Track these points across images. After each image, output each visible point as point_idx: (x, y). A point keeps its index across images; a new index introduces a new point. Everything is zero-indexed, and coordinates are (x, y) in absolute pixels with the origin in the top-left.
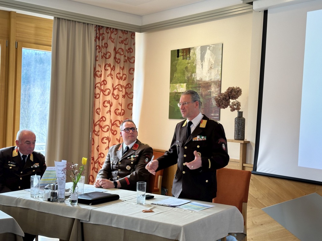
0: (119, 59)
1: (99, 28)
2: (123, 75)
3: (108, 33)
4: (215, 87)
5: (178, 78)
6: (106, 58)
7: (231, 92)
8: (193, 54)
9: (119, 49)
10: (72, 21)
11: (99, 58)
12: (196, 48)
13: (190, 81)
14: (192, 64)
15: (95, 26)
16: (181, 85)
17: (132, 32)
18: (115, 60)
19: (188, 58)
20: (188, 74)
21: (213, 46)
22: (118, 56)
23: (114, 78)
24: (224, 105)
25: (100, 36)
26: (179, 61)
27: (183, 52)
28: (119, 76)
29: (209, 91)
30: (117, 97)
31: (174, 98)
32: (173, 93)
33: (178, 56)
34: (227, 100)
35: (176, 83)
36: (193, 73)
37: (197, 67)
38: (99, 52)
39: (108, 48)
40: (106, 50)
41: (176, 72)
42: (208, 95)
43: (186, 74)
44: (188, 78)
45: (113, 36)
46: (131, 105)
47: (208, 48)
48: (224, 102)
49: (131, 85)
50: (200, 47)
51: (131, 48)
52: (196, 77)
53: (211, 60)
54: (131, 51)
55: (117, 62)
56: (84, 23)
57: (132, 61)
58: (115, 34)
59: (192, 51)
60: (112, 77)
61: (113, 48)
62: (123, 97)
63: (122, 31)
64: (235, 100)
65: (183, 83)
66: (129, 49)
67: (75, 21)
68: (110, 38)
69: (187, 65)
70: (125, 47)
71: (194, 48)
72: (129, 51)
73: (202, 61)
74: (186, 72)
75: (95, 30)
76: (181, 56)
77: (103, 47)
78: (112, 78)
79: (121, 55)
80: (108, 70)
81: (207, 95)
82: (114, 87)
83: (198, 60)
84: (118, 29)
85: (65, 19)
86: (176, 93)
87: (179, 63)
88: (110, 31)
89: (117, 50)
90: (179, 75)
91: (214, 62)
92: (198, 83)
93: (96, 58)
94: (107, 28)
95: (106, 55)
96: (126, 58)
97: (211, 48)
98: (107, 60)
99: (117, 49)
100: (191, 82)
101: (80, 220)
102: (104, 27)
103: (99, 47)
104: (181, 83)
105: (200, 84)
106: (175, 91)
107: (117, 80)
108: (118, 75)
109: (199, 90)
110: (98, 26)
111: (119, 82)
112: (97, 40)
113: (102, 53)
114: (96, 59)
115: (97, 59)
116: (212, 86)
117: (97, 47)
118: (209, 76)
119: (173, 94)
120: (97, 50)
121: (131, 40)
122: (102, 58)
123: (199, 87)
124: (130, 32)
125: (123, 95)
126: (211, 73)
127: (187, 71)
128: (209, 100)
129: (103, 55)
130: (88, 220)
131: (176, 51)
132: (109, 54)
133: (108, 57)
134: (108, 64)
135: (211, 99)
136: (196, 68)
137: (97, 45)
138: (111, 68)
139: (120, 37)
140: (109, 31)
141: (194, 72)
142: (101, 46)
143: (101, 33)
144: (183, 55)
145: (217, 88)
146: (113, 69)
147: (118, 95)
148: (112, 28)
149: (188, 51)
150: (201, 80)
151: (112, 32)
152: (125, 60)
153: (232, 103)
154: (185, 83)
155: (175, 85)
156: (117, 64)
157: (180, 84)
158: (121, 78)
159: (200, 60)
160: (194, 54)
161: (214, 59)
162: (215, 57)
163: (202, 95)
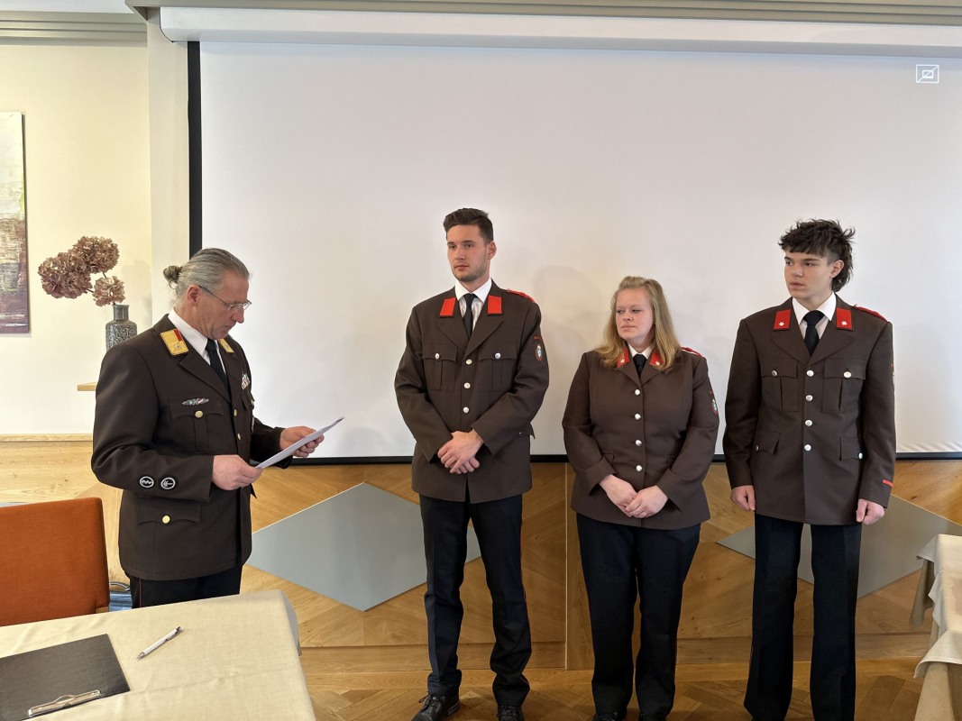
7: (92, 251)
24: (77, 287)
34: (83, 274)
64: (100, 275)
145: (12, 239)
153: (96, 282)
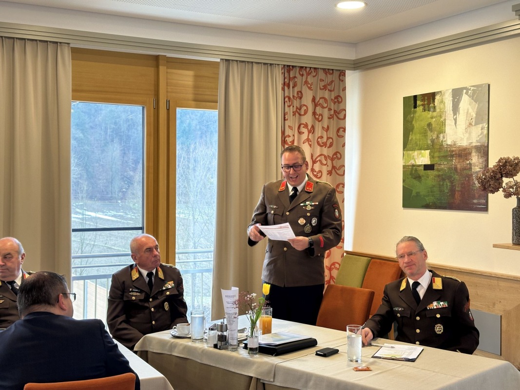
0: (321, 115)
1: (288, 68)
2: (327, 140)
3: (302, 75)
4: (478, 156)
5: (416, 142)
6: (300, 115)
7: (505, 165)
8: (440, 103)
9: (320, 98)
10: (248, 62)
11: (290, 116)
12: (444, 93)
13: (435, 147)
14: (439, 118)
15: (283, 66)
16: (421, 153)
17: (340, 70)
18: (315, 117)
19: (432, 110)
20: (432, 135)
21: (472, 88)
22: (319, 110)
23: (314, 146)
24: (493, 188)
25: (291, 82)
26: (417, 115)
27: (423, 100)
28: (321, 141)
29: (469, 162)
30: (319, 175)
31: (411, 174)
32: (408, 166)
33: (415, 107)
34: (498, 179)
35: (413, 150)
36: (441, 133)
37: (446, 123)
38: (289, 106)
39: (303, 98)
40: (300, 102)
41: (412, 132)
42: (467, 169)
43: (429, 136)
44: (433, 141)
45: (310, 79)
46: (341, 186)
47: (465, 91)
48: (492, 182)
49: (341, 155)
50: (451, 91)
51: (339, 96)
52: (445, 139)
53: (470, 111)
54: (340, 100)
55: (317, 119)
56: (265, 64)
57: (341, 116)
58: (314, 77)
59: (437, 97)
60: (310, 143)
61: (311, 98)
62: (328, 174)
63: (324, 69)
64: (511, 179)
65: (425, 150)
66: (336, 98)
67: (252, 62)
68: (306, 82)
69: (430, 120)
70: (331, 95)
71: (441, 92)
72: (336, 100)
73: (455, 114)
74: (429, 132)
75: (282, 73)
76: (419, 106)
77: (296, 98)
78: (310, 145)
79: (323, 107)
80: (304, 133)
81: (465, 169)
82: (314, 159)
83: (448, 112)
84: (318, 68)
85: (237, 61)
86: (413, 166)
87: (417, 118)
88: (306, 72)
89: (316, 101)
90: (418, 138)
91: (476, 114)
92: (449, 149)
93: (284, 115)
94: (301, 67)
95: (300, 110)
96: (332, 112)
97: (470, 91)
98: (302, 117)
99: (317, 99)
100: (438, 147)
101: (260, 379)
102: (296, 66)
103: (289, 98)
104: (421, 149)
105: (453, 151)
106: (412, 162)
107: (319, 147)
108: (319, 140)
109: (452, 161)
110: (287, 66)
111: (321, 151)
112: (286, 88)
113: (293, 107)
114: (284, 118)
115: (286, 118)
116: (474, 154)
117: (287, 99)
118: (467, 138)
119: (409, 168)
120: (286, 103)
121: (339, 83)
122: (293, 115)
123: (452, 156)
124: (337, 70)
125: (328, 171)
126: (470, 133)
127: (431, 130)
128: (469, 178)
129: (295, 110)
130: (272, 380)
131: (413, 99)
132: (305, 108)
133: (302, 113)
134: (303, 124)
135: (472, 175)
136: (445, 125)
137: (286, 95)
138: (308, 129)
139: (322, 80)
140: (304, 73)
141: (442, 131)
142: (291, 97)
143: (291, 77)
144: (422, 105)
145: (481, 157)
146: (312, 130)
147: (320, 171)
148: (308, 67)
149: (431, 97)
150: (455, 144)
151: (308, 74)
152: (331, 115)
153: (507, 184)
154: (427, 150)
155: (411, 152)
156: (317, 122)
157: (419, 152)
158: (325, 144)
159: (452, 112)
160: (442, 102)
161: (475, 110)
162: (477, 105)
163: (456, 169)
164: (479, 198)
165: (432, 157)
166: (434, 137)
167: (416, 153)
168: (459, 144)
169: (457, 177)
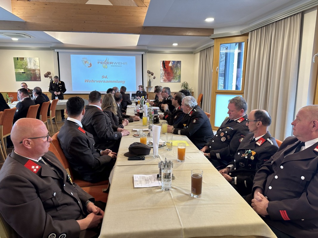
4: (38, 71)
14: (25, 63)
16: (21, 70)
19: (23, 61)
27: (20, 59)
31: (18, 74)
32: (17, 72)
33: (18, 60)
43: (23, 66)
50: (29, 58)
52: (28, 67)
69: (23, 63)
71: (26, 58)
73: (30, 62)
81: (35, 73)
83: (28, 62)
86: (19, 72)
87: (19, 62)
90: (19, 67)
92: (29, 69)
100: (26, 69)
116: (36, 70)
118: (34, 68)
123: (30, 71)
128: (36, 75)
131: (17, 58)
136: (28, 64)
149: (23, 58)
155: (17, 69)
160: (26, 60)
163: (32, 73)
164: (39, 79)
165: (24, 70)
166: (25, 66)
167: (19, 70)
168: (32, 68)
169: (32, 75)
